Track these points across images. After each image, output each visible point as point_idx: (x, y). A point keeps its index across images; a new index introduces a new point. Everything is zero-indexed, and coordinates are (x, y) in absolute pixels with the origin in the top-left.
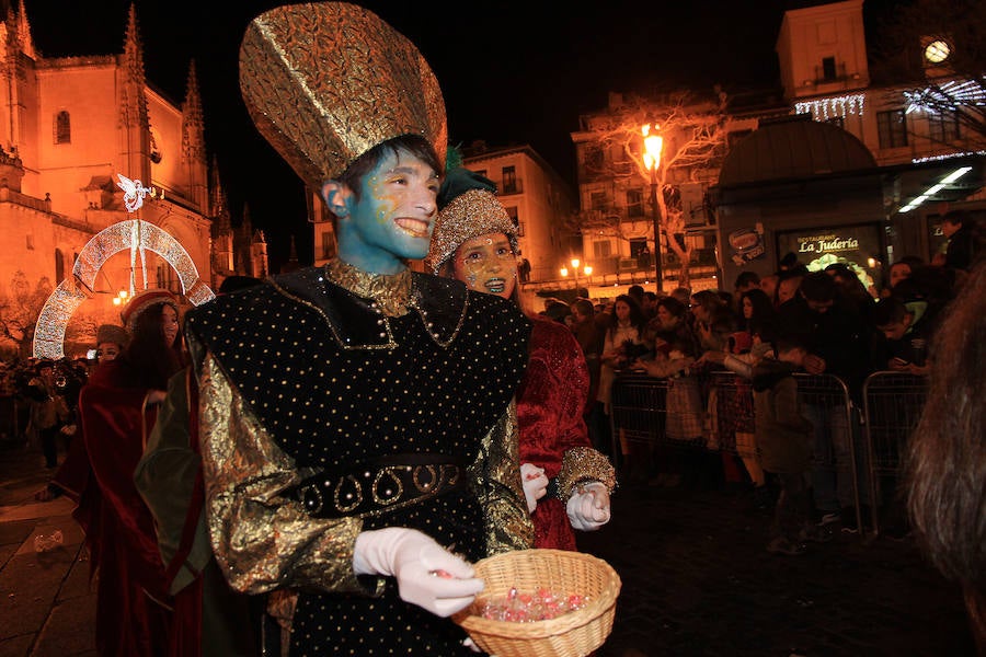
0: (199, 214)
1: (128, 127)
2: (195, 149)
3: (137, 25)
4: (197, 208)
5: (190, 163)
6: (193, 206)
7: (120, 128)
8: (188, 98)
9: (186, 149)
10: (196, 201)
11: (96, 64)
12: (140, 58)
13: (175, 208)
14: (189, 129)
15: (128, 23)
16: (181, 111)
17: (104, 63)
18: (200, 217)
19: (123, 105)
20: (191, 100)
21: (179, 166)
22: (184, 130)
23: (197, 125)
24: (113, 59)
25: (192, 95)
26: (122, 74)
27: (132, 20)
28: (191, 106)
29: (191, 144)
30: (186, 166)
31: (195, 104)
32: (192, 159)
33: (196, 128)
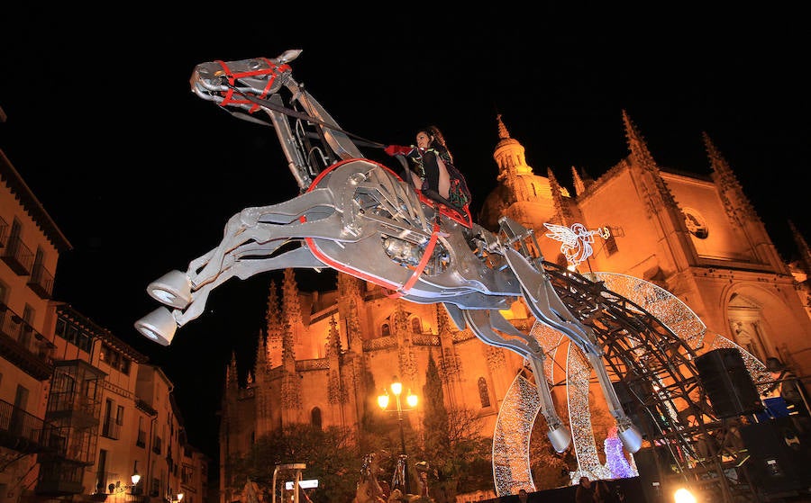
0: (774, 273)
1: (657, 213)
2: (740, 209)
3: (632, 125)
4: (767, 268)
5: (741, 226)
6: (761, 267)
7: (650, 217)
8: (714, 167)
9: (731, 214)
10: (764, 261)
11: (614, 174)
12: (645, 149)
13: (737, 274)
14: (727, 195)
15: (625, 127)
16: (713, 182)
17: (620, 170)
18: (775, 276)
19: (646, 197)
20: (718, 167)
21: (730, 235)
22: (723, 199)
23: (733, 187)
24: (624, 163)
25: (717, 163)
26: (636, 171)
27: (627, 123)
28: (720, 172)
29: (735, 208)
30: (739, 232)
31: (722, 168)
32: (742, 221)
33: (732, 190)
